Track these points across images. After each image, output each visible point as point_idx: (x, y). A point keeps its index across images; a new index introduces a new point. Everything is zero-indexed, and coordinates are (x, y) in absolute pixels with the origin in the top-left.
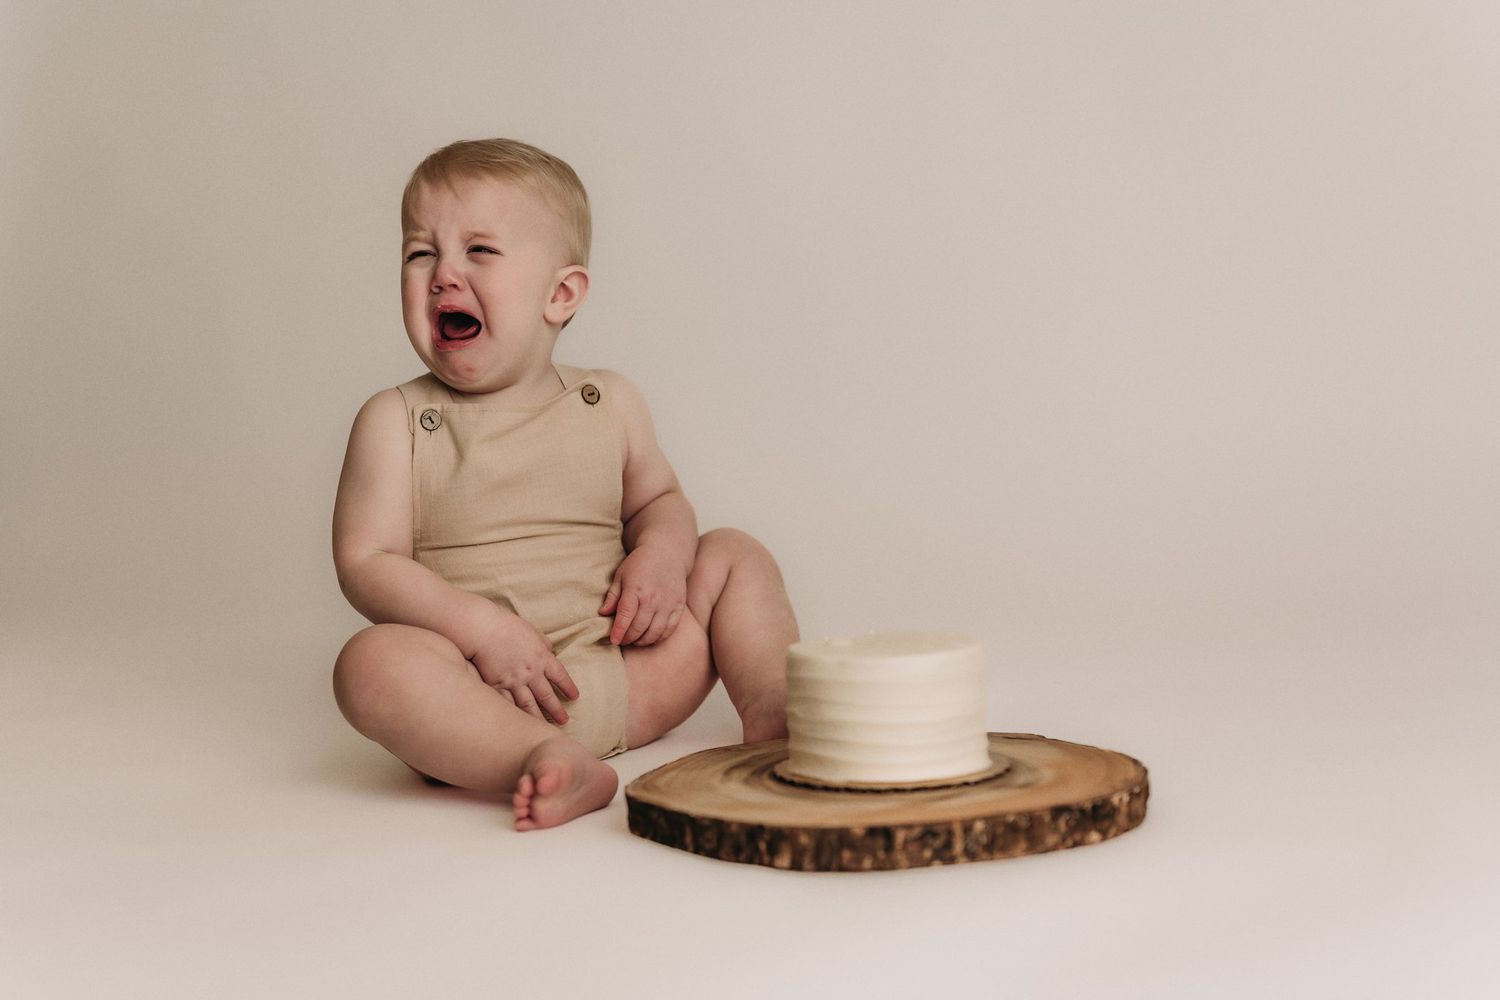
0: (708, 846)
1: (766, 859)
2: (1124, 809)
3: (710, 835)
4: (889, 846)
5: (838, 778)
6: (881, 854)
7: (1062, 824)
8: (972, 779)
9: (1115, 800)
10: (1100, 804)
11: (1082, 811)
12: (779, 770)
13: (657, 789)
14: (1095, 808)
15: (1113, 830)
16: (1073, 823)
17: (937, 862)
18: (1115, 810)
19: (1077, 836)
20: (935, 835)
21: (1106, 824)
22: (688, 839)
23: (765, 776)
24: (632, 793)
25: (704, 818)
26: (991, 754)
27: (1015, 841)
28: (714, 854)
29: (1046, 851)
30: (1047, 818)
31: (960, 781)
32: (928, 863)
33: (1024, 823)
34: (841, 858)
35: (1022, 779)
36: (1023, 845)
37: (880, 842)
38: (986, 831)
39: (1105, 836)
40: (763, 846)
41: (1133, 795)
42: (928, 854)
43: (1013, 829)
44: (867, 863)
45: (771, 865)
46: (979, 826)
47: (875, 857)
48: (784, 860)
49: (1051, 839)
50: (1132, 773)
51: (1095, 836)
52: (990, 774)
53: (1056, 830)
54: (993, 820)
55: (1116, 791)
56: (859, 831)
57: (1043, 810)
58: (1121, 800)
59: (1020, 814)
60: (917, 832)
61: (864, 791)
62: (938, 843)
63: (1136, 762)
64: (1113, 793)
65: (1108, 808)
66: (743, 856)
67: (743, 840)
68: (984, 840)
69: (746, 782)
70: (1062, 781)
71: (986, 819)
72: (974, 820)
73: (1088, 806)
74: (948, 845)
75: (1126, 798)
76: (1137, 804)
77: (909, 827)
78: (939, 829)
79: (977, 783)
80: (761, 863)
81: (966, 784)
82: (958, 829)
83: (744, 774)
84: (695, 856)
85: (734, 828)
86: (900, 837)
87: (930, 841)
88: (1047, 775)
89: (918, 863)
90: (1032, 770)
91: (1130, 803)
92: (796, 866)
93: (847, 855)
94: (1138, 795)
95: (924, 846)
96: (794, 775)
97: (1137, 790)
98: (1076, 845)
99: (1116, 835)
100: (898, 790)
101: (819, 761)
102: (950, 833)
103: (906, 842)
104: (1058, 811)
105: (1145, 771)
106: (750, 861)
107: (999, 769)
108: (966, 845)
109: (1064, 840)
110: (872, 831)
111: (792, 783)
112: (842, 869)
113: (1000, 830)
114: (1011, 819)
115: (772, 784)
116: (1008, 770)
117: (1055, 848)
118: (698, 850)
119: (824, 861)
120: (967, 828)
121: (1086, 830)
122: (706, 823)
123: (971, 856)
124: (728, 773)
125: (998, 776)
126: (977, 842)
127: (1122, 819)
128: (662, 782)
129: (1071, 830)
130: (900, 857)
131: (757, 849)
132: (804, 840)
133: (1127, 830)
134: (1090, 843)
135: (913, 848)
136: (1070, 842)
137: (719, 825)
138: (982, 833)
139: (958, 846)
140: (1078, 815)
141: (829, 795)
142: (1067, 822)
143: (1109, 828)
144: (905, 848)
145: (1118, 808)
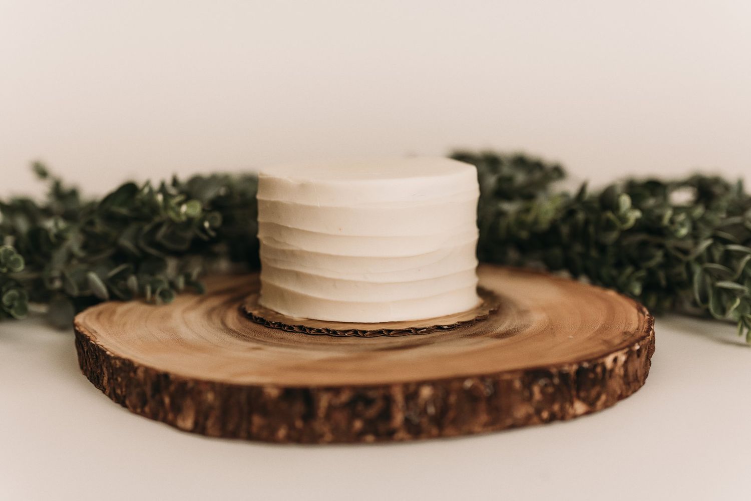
1: (170, 417)
2: (620, 371)
4: (309, 415)
6: (299, 424)
7: (537, 391)
8: (445, 323)
9: (609, 361)
10: (587, 366)
11: (564, 376)
14: (581, 371)
15: (603, 398)
16: (551, 390)
17: (370, 438)
18: (608, 374)
19: (556, 407)
20: (369, 402)
21: (594, 393)
23: (236, 306)
27: (474, 413)
30: (517, 384)
33: (486, 391)
34: (250, 422)
35: (505, 324)
36: (484, 418)
37: (299, 407)
38: (433, 400)
39: (592, 407)
40: (167, 400)
41: (632, 354)
42: (358, 425)
43: (472, 397)
44: (282, 433)
45: (173, 424)
46: (426, 392)
47: (291, 427)
48: (187, 420)
49: (521, 411)
51: (580, 407)
52: (472, 316)
53: (528, 399)
54: (443, 385)
55: (610, 349)
56: (274, 393)
57: (513, 373)
58: (615, 360)
59: (482, 377)
60: (344, 397)
61: (319, 332)
62: (372, 412)
64: (607, 355)
66: (147, 409)
67: (148, 390)
68: (431, 410)
69: (211, 312)
70: (550, 330)
71: (433, 383)
72: (421, 383)
73: (572, 369)
74: (386, 414)
75: (622, 358)
76: (637, 364)
77: (335, 390)
78: (371, 394)
79: (451, 327)
80: (165, 420)
81: (439, 328)
82: (399, 397)
86: (324, 401)
87: (360, 407)
88: (537, 319)
90: (523, 313)
91: (626, 363)
92: (199, 429)
93: (257, 420)
94: (639, 352)
95: (355, 416)
97: (636, 347)
98: (553, 419)
99: (607, 406)
100: (358, 333)
101: (282, 295)
102: (388, 400)
103: (331, 408)
104: (532, 375)
106: (154, 416)
108: (409, 416)
109: (538, 412)
110: (289, 393)
111: (250, 319)
112: (253, 437)
113: (453, 399)
114: (468, 384)
119: (231, 427)
120: (411, 394)
121: (568, 401)
122: (118, 364)
123: (415, 431)
125: (478, 320)
126: (424, 412)
127: (616, 385)
129: (549, 399)
130: (320, 426)
131: (162, 403)
133: (622, 397)
134: (575, 417)
135: (340, 417)
136: (545, 416)
138: (429, 401)
139: (398, 418)
140: (556, 381)
141: (280, 334)
142: (542, 392)
143: (598, 397)
144: (328, 416)
145: (612, 370)
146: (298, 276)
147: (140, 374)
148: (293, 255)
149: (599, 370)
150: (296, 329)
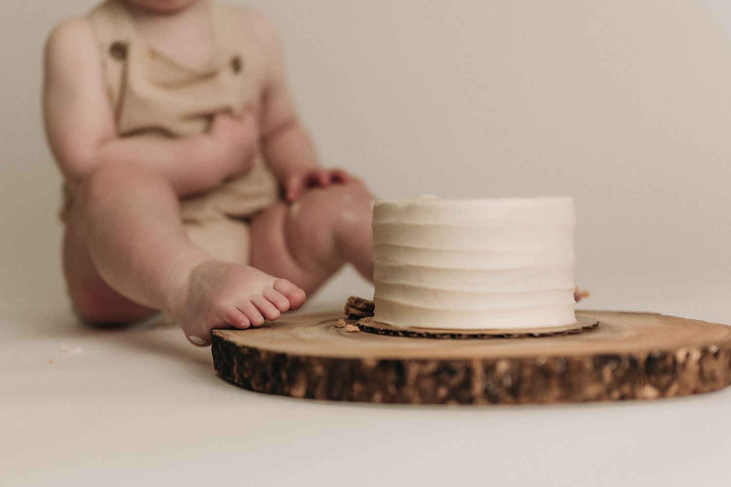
1: (286, 389)
2: (693, 366)
4: (401, 381)
6: (392, 389)
7: (607, 374)
8: (536, 332)
9: (681, 355)
10: (658, 356)
11: (633, 361)
14: (651, 360)
15: (674, 388)
16: (620, 375)
17: (453, 401)
18: (679, 366)
19: (626, 389)
20: (452, 372)
21: (665, 379)
27: (547, 387)
28: (249, 384)
29: (586, 400)
30: (588, 365)
32: (443, 402)
33: (558, 367)
34: (351, 389)
36: (556, 391)
37: (392, 376)
38: (509, 373)
39: (663, 393)
40: (284, 375)
41: (706, 354)
42: (443, 392)
43: (545, 373)
44: (378, 396)
45: (288, 395)
46: (503, 367)
47: (385, 392)
48: (300, 391)
49: (592, 390)
51: (650, 391)
53: (599, 379)
54: (519, 362)
55: (682, 347)
56: (370, 363)
58: (688, 355)
59: (555, 357)
60: (431, 367)
62: (456, 381)
64: (679, 347)
66: (268, 386)
67: (269, 369)
68: (508, 382)
71: (512, 360)
72: (498, 359)
73: (642, 357)
74: (467, 383)
75: (696, 355)
77: (424, 362)
78: (457, 366)
79: (543, 336)
80: (281, 393)
81: (531, 335)
82: (479, 369)
86: (413, 371)
87: (445, 377)
88: (627, 334)
89: (430, 399)
91: (700, 361)
92: (310, 396)
93: (357, 387)
94: (715, 355)
95: (439, 383)
98: (623, 398)
99: (678, 394)
102: (469, 372)
103: (420, 377)
104: (603, 359)
106: (274, 392)
108: (488, 386)
109: (609, 391)
110: (384, 364)
113: (527, 372)
114: (542, 362)
116: (588, 329)
117: (598, 399)
120: (490, 366)
121: (638, 383)
123: (492, 399)
126: (500, 383)
127: (690, 377)
129: (619, 382)
130: (409, 391)
131: (279, 379)
132: (319, 370)
133: (696, 392)
134: (645, 399)
135: (427, 384)
136: (616, 394)
138: (507, 373)
139: (478, 387)
140: (626, 364)
142: (614, 372)
143: (669, 385)
144: (417, 384)
145: (684, 365)
147: (263, 356)
149: (669, 361)
150: (400, 334)
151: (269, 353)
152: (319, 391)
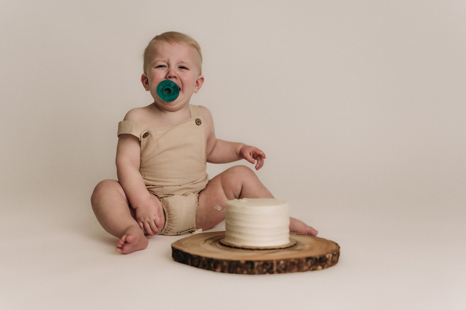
0: (195, 264)
1: (213, 269)
2: (330, 259)
3: (196, 260)
4: (252, 267)
5: (239, 244)
6: (250, 270)
7: (309, 263)
9: (327, 256)
10: (322, 257)
11: (316, 259)
12: (222, 241)
13: (182, 245)
14: (320, 258)
15: (326, 266)
16: (313, 263)
17: (267, 273)
18: (327, 259)
19: (314, 267)
20: (267, 265)
21: (324, 264)
22: (189, 262)
23: (217, 242)
24: (173, 246)
25: (195, 255)
26: (290, 239)
27: (294, 268)
28: (197, 266)
29: (304, 271)
30: (304, 261)
31: (279, 247)
32: (265, 273)
33: (297, 262)
34: (237, 269)
35: (299, 247)
36: (296, 269)
37: (250, 266)
38: (284, 264)
39: (323, 268)
40: (212, 265)
41: (333, 255)
42: (265, 270)
43: (293, 264)
44: (245, 272)
45: (215, 271)
46: (282, 262)
47: (247, 270)
48: (219, 270)
49: (305, 268)
50: (334, 247)
51: (320, 267)
52: (289, 246)
53: (307, 265)
54: (286, 261)
55: (328, 253)
56: (243, 262)
57: (303, 258)
58: (329, 256)
59: (296, 259)
60: (261, 263)
61: (247, 249)
62: (268, 267)
63: (336, 244)
64: (326, 254)
65: (325, 258)
66: (206, 267)
67: (206, 263)
68: (283, 267)
69: (211, 244)
70: (311, 249)
71: (284, 260)
72: (280, 260)
73: (318, 257)
74: (272, 268)
75: (331, 256)
76: (335, 258)
77: (259, 261)
78: (269, 263)
79: (284, 248)
80: (211, 270)
81: (281, 248)
82: (275, 263)
83: (211, 241)
84: (191, 266)
85: (204, 259)
86: (256, 264)
87: (265, 266)
88: (307, 247)
89: (261, 273)
90: (303, 245)
91: (332, 257)
92: (222, 271)
93: (239, 269)
94: (335, 255)
95: (264, 268)
96: (226, 243)
97: (335, 253)
98: (313, 270)
99: (327, 267)
100: (258, 249)
101: (234, 239)
102: (272, 264)
103: (258, 266)
104: (308, 259)
105: (339, 247)
106: (208, 269)
107: (292, 244)
108: (278, 268)
109: (309, 268)
110: (247, 262)
111: (225, 245)
112: (237, 273)
113: (289, 264)
114: (292, 260)
115: (219, 245)
116: (295, 245)
117: (306, 270)
118: (192, 265)
119: (231, 270)
120: (278, 262)
121: (317, 265)
122: (195, 257)
123: (279, 272)
124: (205, 241)
125: (291, 247)
126: (281, 267)
127: (329, 262)
128: (183, 243)
129: (312, 265)
130: (256, 271)
131: (210, 266)
132: (225, 264)
133: (331, 266)
134: (318, 270)
135: (260, 268)
136: (311, 269)
137: (199, 257)
138: (283, 265)
139: (275, 268)
140: (315, 260)
141: (236, 250)
142: (311, 262)
143: (325, 265)
144: (257, 268)
146: (240, 233)
148: (238, 227)
150: (240, 248)
151: (206, 258)
152: (226, 270)
